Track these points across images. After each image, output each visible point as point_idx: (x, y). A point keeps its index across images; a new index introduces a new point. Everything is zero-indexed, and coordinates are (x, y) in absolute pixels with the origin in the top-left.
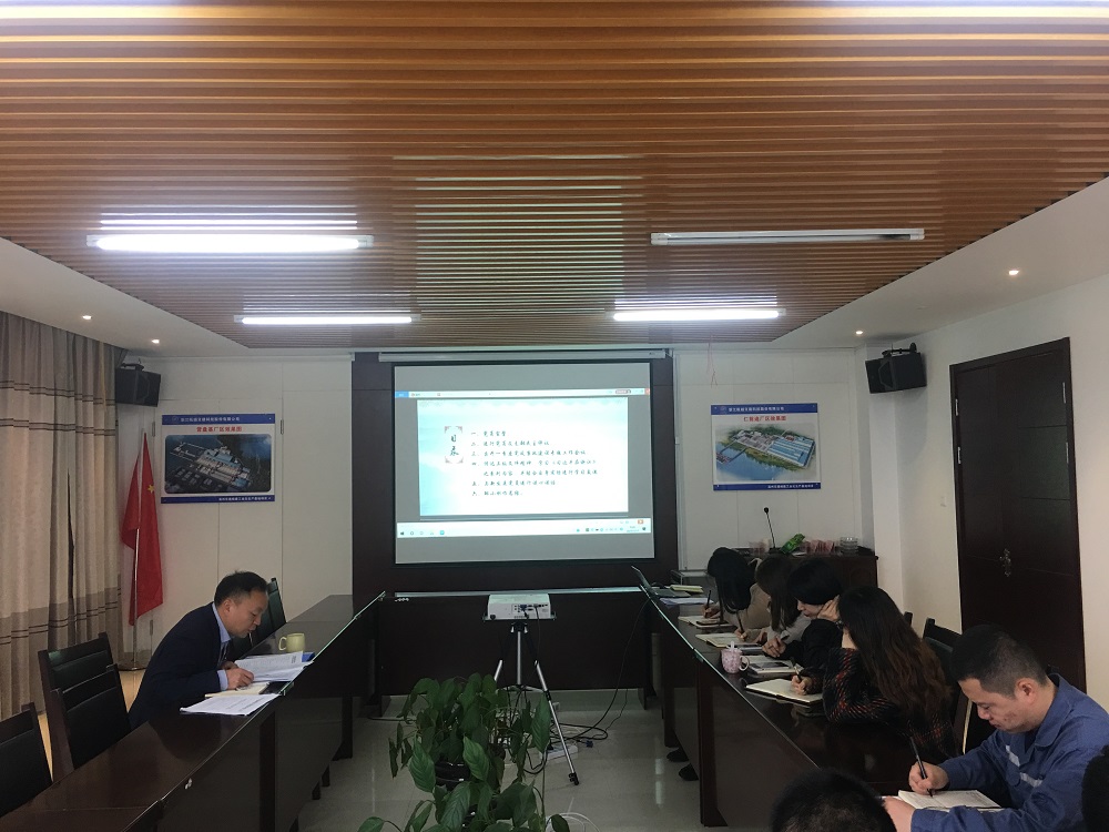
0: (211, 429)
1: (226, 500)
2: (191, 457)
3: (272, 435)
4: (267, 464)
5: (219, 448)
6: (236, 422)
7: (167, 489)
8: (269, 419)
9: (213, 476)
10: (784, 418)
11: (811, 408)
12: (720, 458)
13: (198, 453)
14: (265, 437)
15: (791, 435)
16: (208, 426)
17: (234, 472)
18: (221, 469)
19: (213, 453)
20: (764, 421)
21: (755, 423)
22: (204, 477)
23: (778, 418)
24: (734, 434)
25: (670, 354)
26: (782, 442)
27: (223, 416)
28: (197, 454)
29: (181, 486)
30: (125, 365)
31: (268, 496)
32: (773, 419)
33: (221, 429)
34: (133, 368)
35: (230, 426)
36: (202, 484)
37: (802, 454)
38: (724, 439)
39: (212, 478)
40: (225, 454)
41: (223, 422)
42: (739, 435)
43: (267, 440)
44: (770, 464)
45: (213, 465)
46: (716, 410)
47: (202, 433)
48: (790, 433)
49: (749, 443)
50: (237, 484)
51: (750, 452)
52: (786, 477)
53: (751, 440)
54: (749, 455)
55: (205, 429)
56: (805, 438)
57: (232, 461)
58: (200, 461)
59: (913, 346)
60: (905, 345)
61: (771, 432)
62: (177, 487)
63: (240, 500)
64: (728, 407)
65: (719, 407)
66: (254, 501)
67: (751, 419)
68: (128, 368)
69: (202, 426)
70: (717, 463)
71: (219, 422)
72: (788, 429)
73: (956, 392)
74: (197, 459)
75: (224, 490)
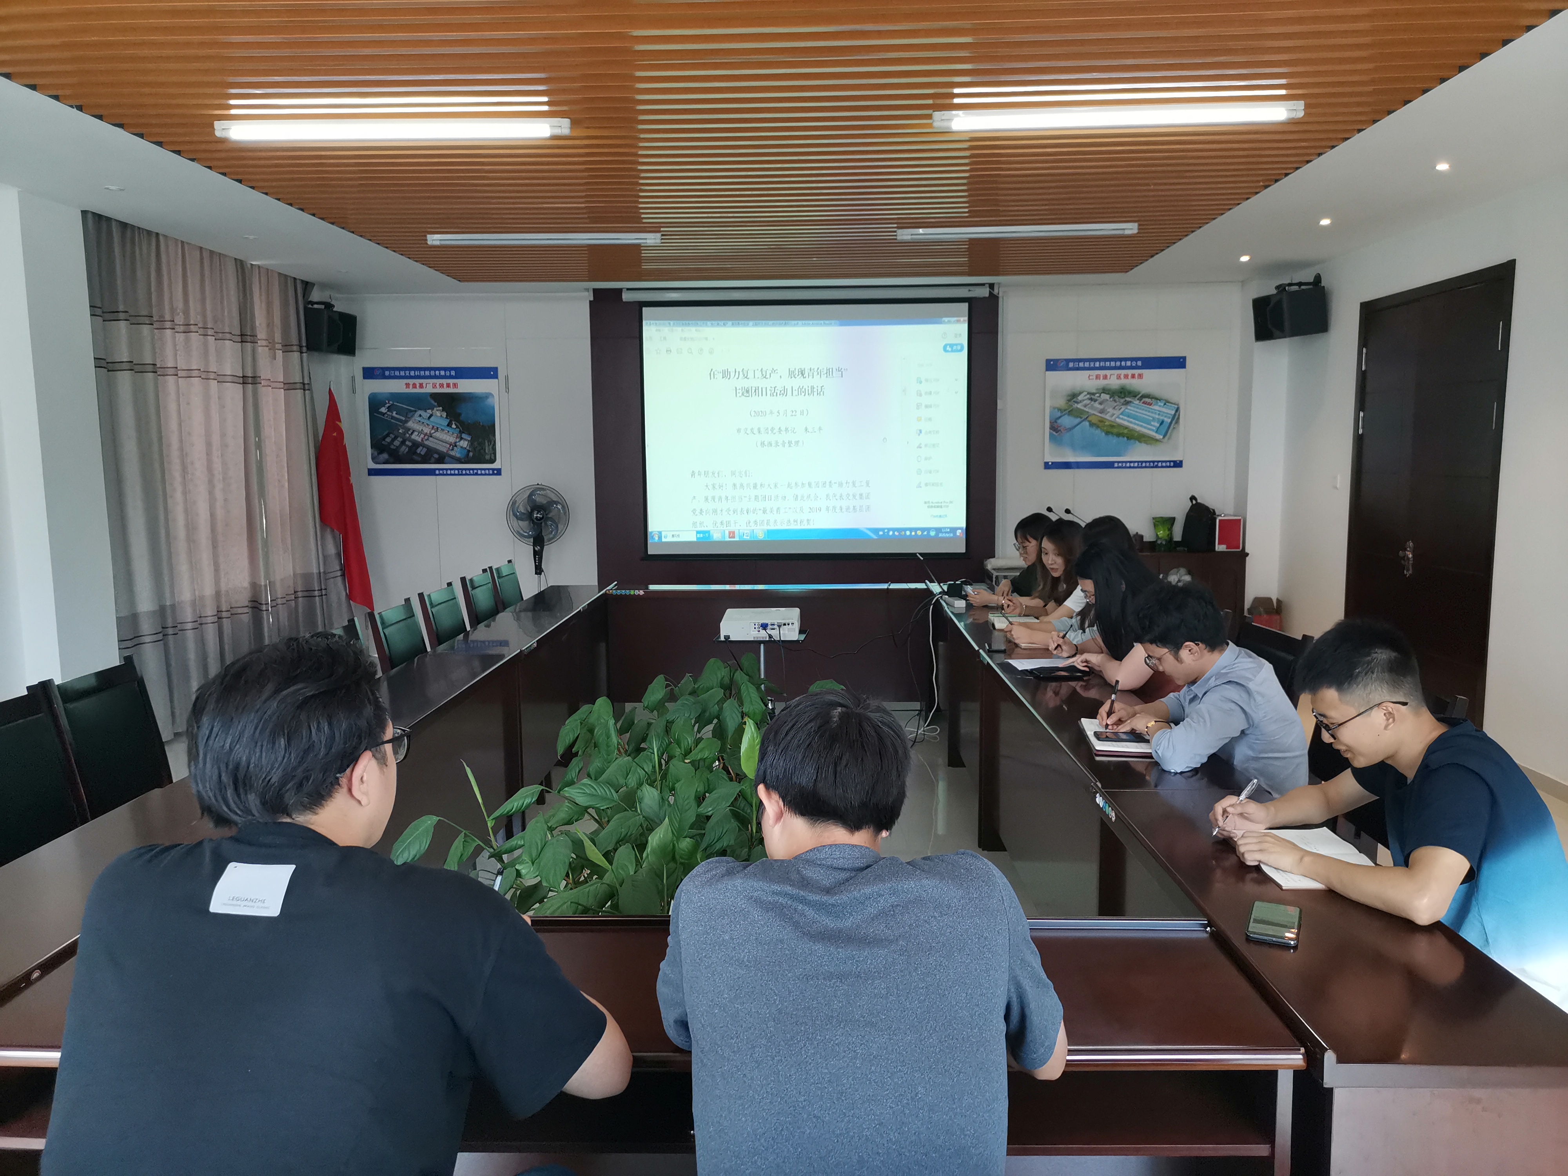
0: (421, 386)
1: (444, 473)
2: (400, 420)
3: (495, 392)
4: (489, 430)
5: (433, 409)
6: (451, 377)
7: (374, 459)
8: (489, 373)
9: (426, 443)
10: (1140, 376)
11: (1178, 363)
12: (1055, 428)
13: (408, 415)
14: (488, 396)
15: (1147, 398)
16: (418, 382)
17: (452, 439)
18: (437, 434)
19: (425, 415)
20: (1114, 379)
21: (1102, 383)
22: (416, 445)
23: (1133, 376)
24: (1073, 397)
25: (996, 292)
26: (1136, 408)
27: (435, 369)
28: (406, 417)
29: (390, 455)
30: (313, 303)
31: (493, 470)
32: (1126, 376)
33: (434, 386)
34: (323, 307)
35: (445, 381)
36: (415, 453)
37: (1162, 423)
38: (1061, 403)
39: (424, 446)
40: (439, 415)
41: (435, 377)
42: (1080, 398)
43: (490, 400)
44: (1119, 435)
45: (427, 430)
46: (1052, 365)
47: (411, 390)
48: (1148, 396)
49: (1093, 408)
50: (456, 453)
51: (1094, 420)
52: (1140, 453)
53: (1096, 405)
54: (1092, 425)
55: (414, 386)
56: (1167, 402)
57: (449, 425)
58: (410, 424)
59: (1318, 279)
60: (1307, 276)
61: (1124, 394)
62: (385, 456)
63: (460, 473)
64: (1068, 361)
65: (1056, 361)
66: (477, 474)
67: (1098, 377)
68: (316, 306)
69: (411, 381)
70: (1050, 434)
71: (430, 377)
72: (1144, 391)
73: (1365, 339)
74: (406, 422)
75: (441, 460)
